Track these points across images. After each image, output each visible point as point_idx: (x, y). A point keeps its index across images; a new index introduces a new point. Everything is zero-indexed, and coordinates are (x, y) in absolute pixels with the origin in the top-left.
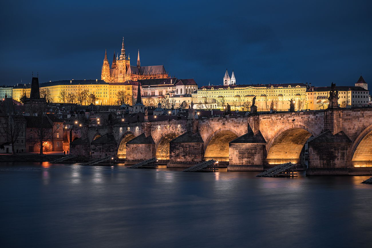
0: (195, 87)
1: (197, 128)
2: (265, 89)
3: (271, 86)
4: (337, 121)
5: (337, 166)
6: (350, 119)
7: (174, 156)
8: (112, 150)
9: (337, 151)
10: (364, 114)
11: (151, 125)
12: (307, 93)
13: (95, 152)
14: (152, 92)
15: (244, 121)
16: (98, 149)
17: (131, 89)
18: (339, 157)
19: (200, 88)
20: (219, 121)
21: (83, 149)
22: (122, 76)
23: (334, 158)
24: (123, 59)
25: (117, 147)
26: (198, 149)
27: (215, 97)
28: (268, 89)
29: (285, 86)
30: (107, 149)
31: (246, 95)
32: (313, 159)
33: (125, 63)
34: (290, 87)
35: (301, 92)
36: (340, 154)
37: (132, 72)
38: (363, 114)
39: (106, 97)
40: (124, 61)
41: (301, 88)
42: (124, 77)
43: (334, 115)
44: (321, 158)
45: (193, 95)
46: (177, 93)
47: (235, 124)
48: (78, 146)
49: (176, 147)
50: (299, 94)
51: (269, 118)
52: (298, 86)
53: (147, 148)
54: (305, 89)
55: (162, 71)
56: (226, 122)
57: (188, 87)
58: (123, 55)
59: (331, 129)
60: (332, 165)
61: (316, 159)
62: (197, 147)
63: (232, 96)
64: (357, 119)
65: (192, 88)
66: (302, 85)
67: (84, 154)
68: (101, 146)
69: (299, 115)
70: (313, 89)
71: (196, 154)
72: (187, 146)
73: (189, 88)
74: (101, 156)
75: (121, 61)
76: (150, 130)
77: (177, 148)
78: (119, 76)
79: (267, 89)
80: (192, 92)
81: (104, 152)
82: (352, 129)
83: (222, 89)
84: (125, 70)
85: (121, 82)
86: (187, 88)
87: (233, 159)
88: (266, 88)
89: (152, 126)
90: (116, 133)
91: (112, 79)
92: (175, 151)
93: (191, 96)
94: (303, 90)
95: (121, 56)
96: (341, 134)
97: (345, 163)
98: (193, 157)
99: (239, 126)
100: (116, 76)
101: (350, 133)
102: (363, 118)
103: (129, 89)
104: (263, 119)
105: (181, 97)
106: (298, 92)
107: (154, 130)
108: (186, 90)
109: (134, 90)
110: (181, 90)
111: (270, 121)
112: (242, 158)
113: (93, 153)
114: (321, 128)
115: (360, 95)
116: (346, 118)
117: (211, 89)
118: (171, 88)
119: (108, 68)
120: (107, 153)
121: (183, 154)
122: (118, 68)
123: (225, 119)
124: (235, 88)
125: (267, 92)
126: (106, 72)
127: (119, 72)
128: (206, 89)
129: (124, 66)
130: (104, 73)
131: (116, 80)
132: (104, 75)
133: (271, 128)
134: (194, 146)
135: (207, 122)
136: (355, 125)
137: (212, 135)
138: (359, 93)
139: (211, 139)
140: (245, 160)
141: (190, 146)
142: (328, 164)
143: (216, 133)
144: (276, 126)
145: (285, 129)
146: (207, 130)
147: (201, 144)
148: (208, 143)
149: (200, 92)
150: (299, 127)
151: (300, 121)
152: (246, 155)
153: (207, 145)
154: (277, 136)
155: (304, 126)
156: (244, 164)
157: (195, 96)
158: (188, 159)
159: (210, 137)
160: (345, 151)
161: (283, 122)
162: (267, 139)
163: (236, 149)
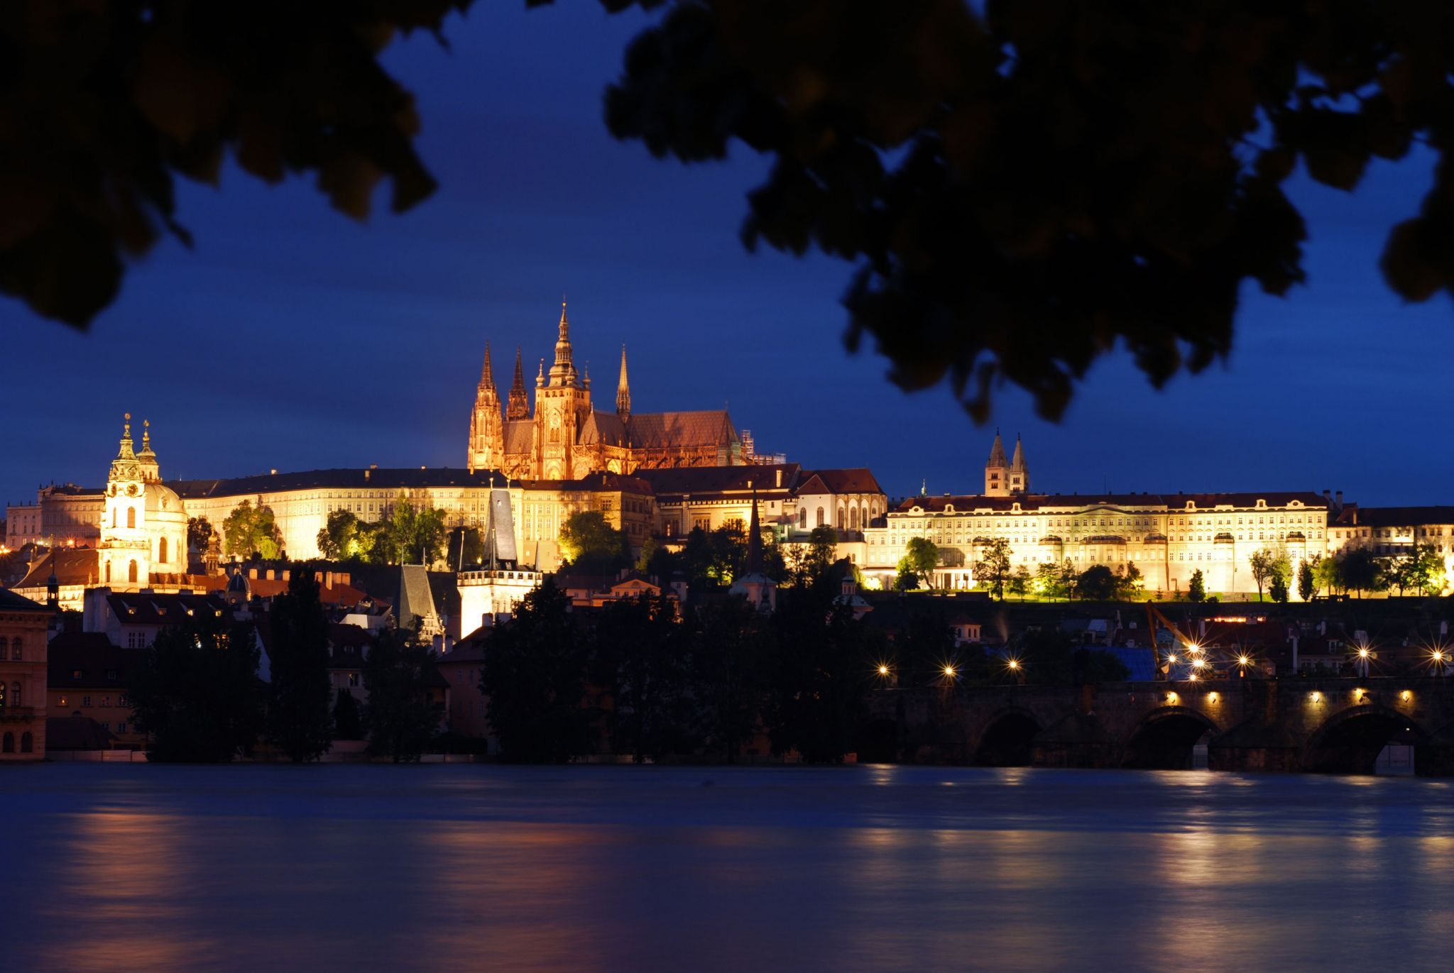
0: (875, 502)
2: (1163, 512)
3: (1188, 503)
12: (1332, 532)
14: (698, 517)
17: (617, 506)
19: (898, 506)
22: (562, 452)
24: (564, 383)
27: (959, 542)
28: (1174, 513)
29: (1243, 501)
31: (1087, 535)
33: (571, 399)
34: (1261, 505)
35: (1308, 525)
37: (600, 436)
40: (567, 390)
41: (1307, 513)
42: (568, 458)
45: (868, 533)
46: (803, 526)
50: (1300, 535)
52: (1296, 504)
54: (1323, 515)
55: (722, 433)
57: (847, 502)
58: (565, 366)
63: (1030, 539)
65: (865, 504)
66: (1311, 500)
70: (1355, 517)
75: (558, 392)
78: (547, 453)
79: (1169, 513)
80: (865, 520)
83: (990, 510)
84: (573, 430)
85: (555, 477)
86: (841, 503)
88: (1165, 508)
91: (514, 462)
93: (859, 538)
94: (1315, 520)
95: (553, 371)
100: (534, 453)
103: (607, 507)
106: (1296, 525)
108: (840, 513)
109: (628, 510)
117: (943, 509)
118: (778, 503)
119: (497, 419)
122: (542, 420)
124: (1041, 509)
125: (1172, 524)
126: (486, 435)
127: (547, 436)
128: (921, 512)
129: (567, 411)
130: (479, 437)
131: (534, 466)
132: (481, 447)
149: (898, 521)
157: (877, 539)
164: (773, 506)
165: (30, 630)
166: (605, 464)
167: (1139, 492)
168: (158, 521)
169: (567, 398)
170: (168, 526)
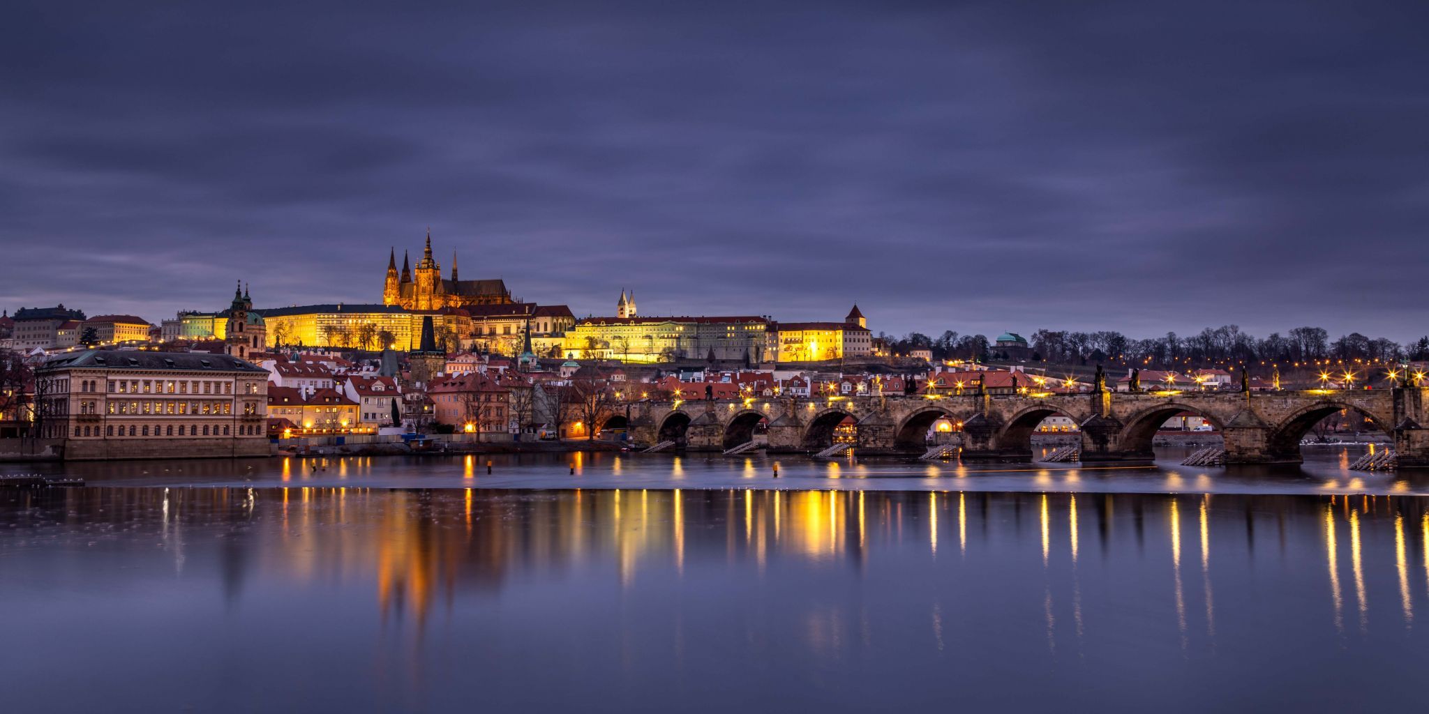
0: (570, 320)
1: (885, 407)
2: (696, 325)
5: (1110, 450)
6: (1119, 402)
7: (862, 441)
8: (716, 434)
9: (1110, 435)
12: (767, 333)
14: (491, 327)
16: (698, 432)
18: (1112, 441)
19: (580, 323)
22: (428, 297)
23: (1107, 442)
24: (428, 267)
25: (723, 429)
26: (890, 433)
27: (607, 337)
28: (700, 325)
30: (709, 432)
33: (431, 273)
34: (736, 322)
36: (1112, 439)
37: (445, 290)
40: (430, 270)
41: (757, 325)
42: (430, 299)
44: (1095, 443)
45: (567, 333)
46: (538, 330)
48: (639, 428)
50: (754, 335)
52: (752, 321)
53: (794, 431)
54: (764, 326)
55: (499, 289)
57: (557, 320)
58: (428, 259)
59: (1100, 412)
60: (1104, 449)
61: (1089, 443)
62: (889, 431)
63: (638, 337)
65: (566, 321)
66: (759, 319)
67: (648, 440)
70: (777, 327)
71: (887, 439)
72: (877, 429)
73: (560, 321)
74: (702, 442)
75: (425, 271)
76: (795, 408)
77: (865, 431)
78: (420, 298)
80: (565, 328)
81: (706, 437)
82: (1123, 412)
83: (621, 324)
84: (432, 287)
86: (555, 321)
88: (697, 323)
91: (404, 302)
92: (863, 436)
93: (563, 336)
95: (422, 261)
96: (1111, 418)
97: (1117, 446)
98: (884, 442)
100: (414, 297)
101: (1121, 416)
103: (450, 322)
105: (546, 337)
108: (555, 325)
109: (459, 323)
110: (546, 325)
111: (1005, 402)
113: (692, 438)
115: (857, 337)
116: (1114, 401)
117: (600, 323)
118: (527, 321)
119: (396, 282)
120: (710, 438)
121: (872, 439)
122: (417, 283)
124: (643, 323)
126: (391, 290)
127: (421, 290)
128: (591, 324)
129: (429, 279)
130: (389, 290)
131: (414, 303)
132: (389, 295)
133: (1008, 409)
134: (885, 429)
135: (901, 400)
136: (1127, 408)
137: (909, 415)
138: (854, 334)
139: (908, 420)
140: (979, 445)
141: (880, 429)
142: (1102, 448)
143: (917, 413)
144: (1015, 407)
145: (1029, 411)
146: (902, 410)
147: (893, 428)
148: (903, 425)
149: (580, 329)
150: (1048, 408)
151: (1051, 403)
152: (980, 439)
153: (901, 428)
154: (1016, 418)
155: (1057, 408)
156: (978, 449)
157: (571, 336)
158: (880, 445)
159: (906, 418)
160: (1117, 435)
161: (1026, 403)
162: (1002, 421)
163: (970, 433)
165: (260, 380)
166: (447, 303)
167: (685, 316)
168: (254, 329)
169: (429, 273)
170: (258, 331)
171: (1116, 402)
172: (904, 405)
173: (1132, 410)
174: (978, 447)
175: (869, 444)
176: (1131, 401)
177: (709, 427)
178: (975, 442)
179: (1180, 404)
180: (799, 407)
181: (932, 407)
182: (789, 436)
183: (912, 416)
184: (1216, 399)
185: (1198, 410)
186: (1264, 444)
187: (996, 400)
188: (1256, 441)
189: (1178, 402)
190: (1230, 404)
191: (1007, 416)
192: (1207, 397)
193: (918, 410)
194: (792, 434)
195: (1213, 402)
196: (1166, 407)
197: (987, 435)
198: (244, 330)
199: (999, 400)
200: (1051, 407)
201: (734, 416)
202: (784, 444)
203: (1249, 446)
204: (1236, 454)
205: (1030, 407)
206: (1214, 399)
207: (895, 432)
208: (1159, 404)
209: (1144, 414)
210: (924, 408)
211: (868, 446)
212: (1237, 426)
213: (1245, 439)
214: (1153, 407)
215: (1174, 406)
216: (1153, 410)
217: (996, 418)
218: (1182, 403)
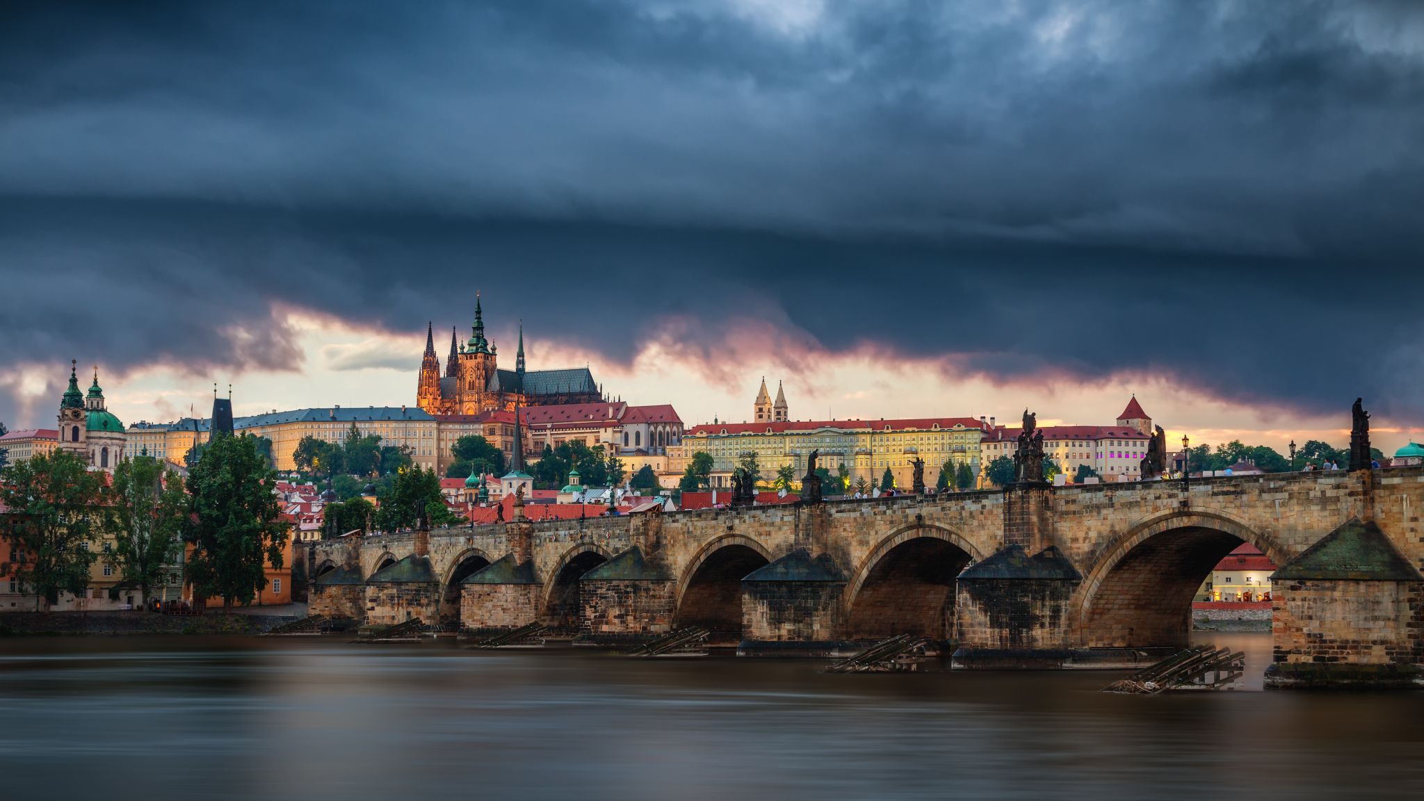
0: (675, 428)
1: (658, 538)
2: (869, 433)
3: (886, 426)
4: (1039, 517)
5: (1040, 645)
6: (1074, 513)
7: (592, 616)
8: (424, 601)
9: (1039, 603)
10: (1114, 500)
11: (533, 531)
12: (984, 446)
13: (376, 608)
14: (556, 440)
15: (786, 519)
16: (385, 597)
17: (498, 432)
18: (1046, 620)
19: (690, 430)
20: (716, 519)
21: (346, 599)
22: (475, 397)
23: (1030, 621)
24: (478, 350)
25: (438, 592)
26: (660, 598)
27: (730, 454)
28: (876, 433)
29: (924, 424)
30: (409, 597)
32: (972, 625)
33: (482, 360)
34: (936, 427)
35: (968, 441)
36: (1048, 613)
37: (501, 385)
38: (1111, 499)
39: (430, 454)
40: (479, 354)
41: (967, 432)
42: (479, 401)
43: (1032, 502)
44: (995, 623)
45: (669, 449)
46: (626, 444)
47: (761, 525)
48: (333, 590)
49: (599, 591)
50: (962, 448)
51: (854, 511)
52: (959, 426)
53: (521, 595)
54: (979, 433)
55: (585, 382)
56: (737, 521)
57: (656, 428)
58: (479, 338)
59: (1023, 541)
60: (1025, 640)
61: (980, 624)
62: (657, 593)
63: (778, 453)
64: (1095, 514)
65: (668, 429)
66: (970, 423)
67: (348, 613)
68: (395, 591)
69: (934, 501)
70: (1000, 434)
71: (653, 612)
72: (628, 589)
73: (660, 428)
74: (393, 618)
75: (473, 356)
76: (530, 545)
77: (601, 594)
78: (466, 398)
79: (873, 433)
80: (668, 441)
81: (403, 608)
82: (1081, 540)
83: (751, 433)
84: (483, 381)
85: (471, 413)
86: (652, 428)
87: (754, 624)
88: (870, 430)
89: (534, 534)
90: (436, 552)
92: (594, 604)
93: (663, 453)
96: (1050, 555)
97: (1062, 635)
98: (647, 620)
99: (773, 533)
100: (458, 397)
101: (1075, 550)
102: (1111, 510)
103: (492, 432)
104: (837, 512)
105: (638, 455)
106: (960, 440)
107: (539, 545)
108: (652, 435)
110: (638, 435)
111: (855, 519)
112: (780, 622)
113: (373, 609)
114: (996, 537)
116: (1064, 509)
117: (719, 432)
118: (610, 430)
119: (436, 376)
120: (410, 609)
121: (617, 613)
122: (462, 375)
123: (734, 513)
124: (786, 432)
125: (875, 441)
126: (429, 387)
127: (467, 387)
128: (705, 434)
129: (478, 369)
130: (424, 388)
131: (456, 407)
132: (425, 395)
133: (859, 537)
134: (647, 590)
135: (684, 521)
136: (1089, 529)
137: (697, 557)
138: (1127, 444)
139: (695, 569)
140: (786, 629)
141: (636, 589)
142: (1015, 637)
143: (710, 552)
144: (873, 533)
145: (898, 541)
146: (685, 545)
147: (668, 584)
148: (688, 581)
149: (690, 442)
150: (934, 534)
151: (939, 519)
152: (790, 613)
153: (685, 586)
154: (875, 561)
155: (950, 533)
156: (785, 639)
157: (676, 453)
158: (633, 625)
159: (692, 563)
160: (1063, 603)
161: (892, 522)
162: (848, 569)
163: (762, 598)
164: (606, 431)
166: (504, 405)
168: (100, 438)
169: (479, 360)
170: (109, 442)
171: (1067, 513)
172: (688, 532)
173: (1100, 535)
174: (784, 632)
175: (607, 623)
176: (1098, 508)
177: (412, 586)
178: (776, 621)
179: (1205, 515)
180: (538, 541)
181: (734, 536)
182: (510, 606)
183: (702, 558)
184: (1291, 496)
185: (1247, 529)
186: (1405, 631)
187: (840, 514)
188: (1376, 619)
189: (1200, 509)
190: (1324, 509)
191: (858, 555)
192: (1270, 490)
193: (710, 544)
194: (516, 600)
195: (1283, 505)
196: (1176, 523)
197: (810, 603)
198: (82, 437)
199: (844, 515)
200: (939, 529)
201: (454, 563)
202: (499, 625)
203: (1352, 636)
204: (1310, 660)
205: (899, 532)
206: (1286, 495)
207: (672, 596)
208: (1158, 514)
209: (1127, 546)
210: (720, 539)
211: (605, 628)
212: (1312, 574)
213: (1339, 616)
214: (1145, 525)
215: (1194, 521)
216: (1146, 534)
217: (838, 561)
218: (1210, 511)
